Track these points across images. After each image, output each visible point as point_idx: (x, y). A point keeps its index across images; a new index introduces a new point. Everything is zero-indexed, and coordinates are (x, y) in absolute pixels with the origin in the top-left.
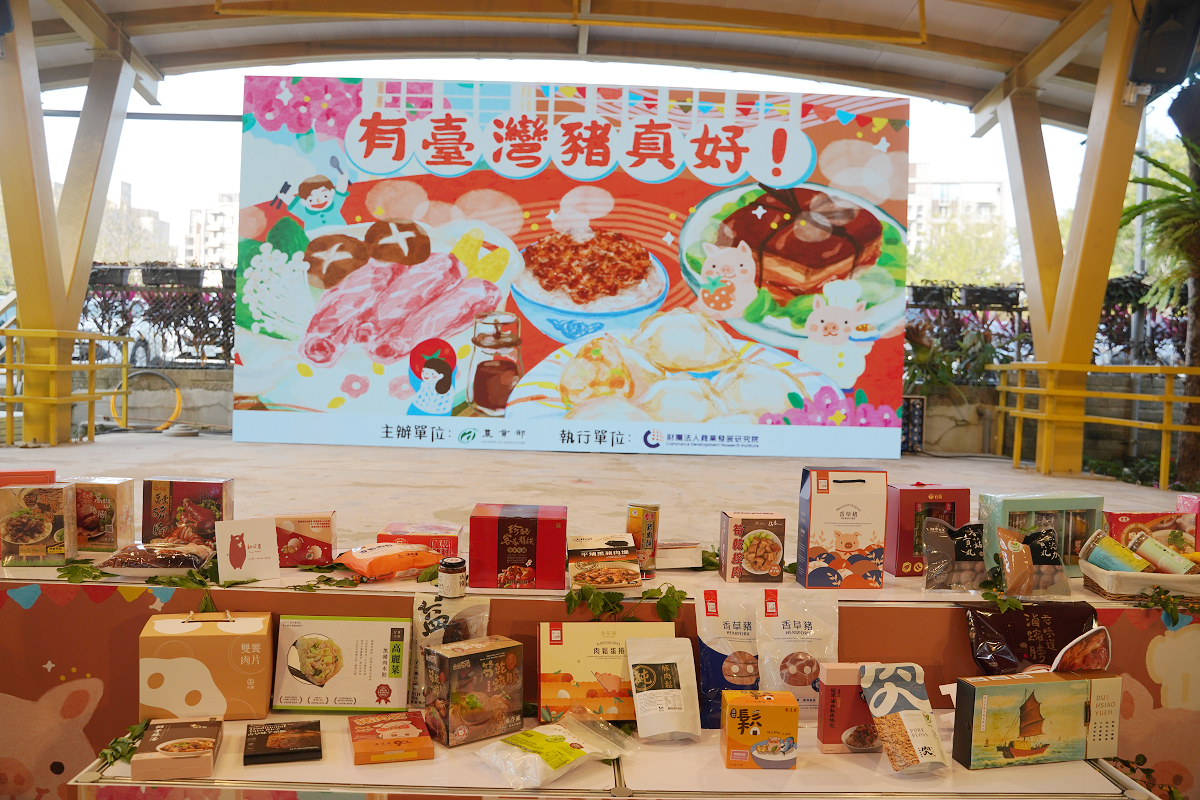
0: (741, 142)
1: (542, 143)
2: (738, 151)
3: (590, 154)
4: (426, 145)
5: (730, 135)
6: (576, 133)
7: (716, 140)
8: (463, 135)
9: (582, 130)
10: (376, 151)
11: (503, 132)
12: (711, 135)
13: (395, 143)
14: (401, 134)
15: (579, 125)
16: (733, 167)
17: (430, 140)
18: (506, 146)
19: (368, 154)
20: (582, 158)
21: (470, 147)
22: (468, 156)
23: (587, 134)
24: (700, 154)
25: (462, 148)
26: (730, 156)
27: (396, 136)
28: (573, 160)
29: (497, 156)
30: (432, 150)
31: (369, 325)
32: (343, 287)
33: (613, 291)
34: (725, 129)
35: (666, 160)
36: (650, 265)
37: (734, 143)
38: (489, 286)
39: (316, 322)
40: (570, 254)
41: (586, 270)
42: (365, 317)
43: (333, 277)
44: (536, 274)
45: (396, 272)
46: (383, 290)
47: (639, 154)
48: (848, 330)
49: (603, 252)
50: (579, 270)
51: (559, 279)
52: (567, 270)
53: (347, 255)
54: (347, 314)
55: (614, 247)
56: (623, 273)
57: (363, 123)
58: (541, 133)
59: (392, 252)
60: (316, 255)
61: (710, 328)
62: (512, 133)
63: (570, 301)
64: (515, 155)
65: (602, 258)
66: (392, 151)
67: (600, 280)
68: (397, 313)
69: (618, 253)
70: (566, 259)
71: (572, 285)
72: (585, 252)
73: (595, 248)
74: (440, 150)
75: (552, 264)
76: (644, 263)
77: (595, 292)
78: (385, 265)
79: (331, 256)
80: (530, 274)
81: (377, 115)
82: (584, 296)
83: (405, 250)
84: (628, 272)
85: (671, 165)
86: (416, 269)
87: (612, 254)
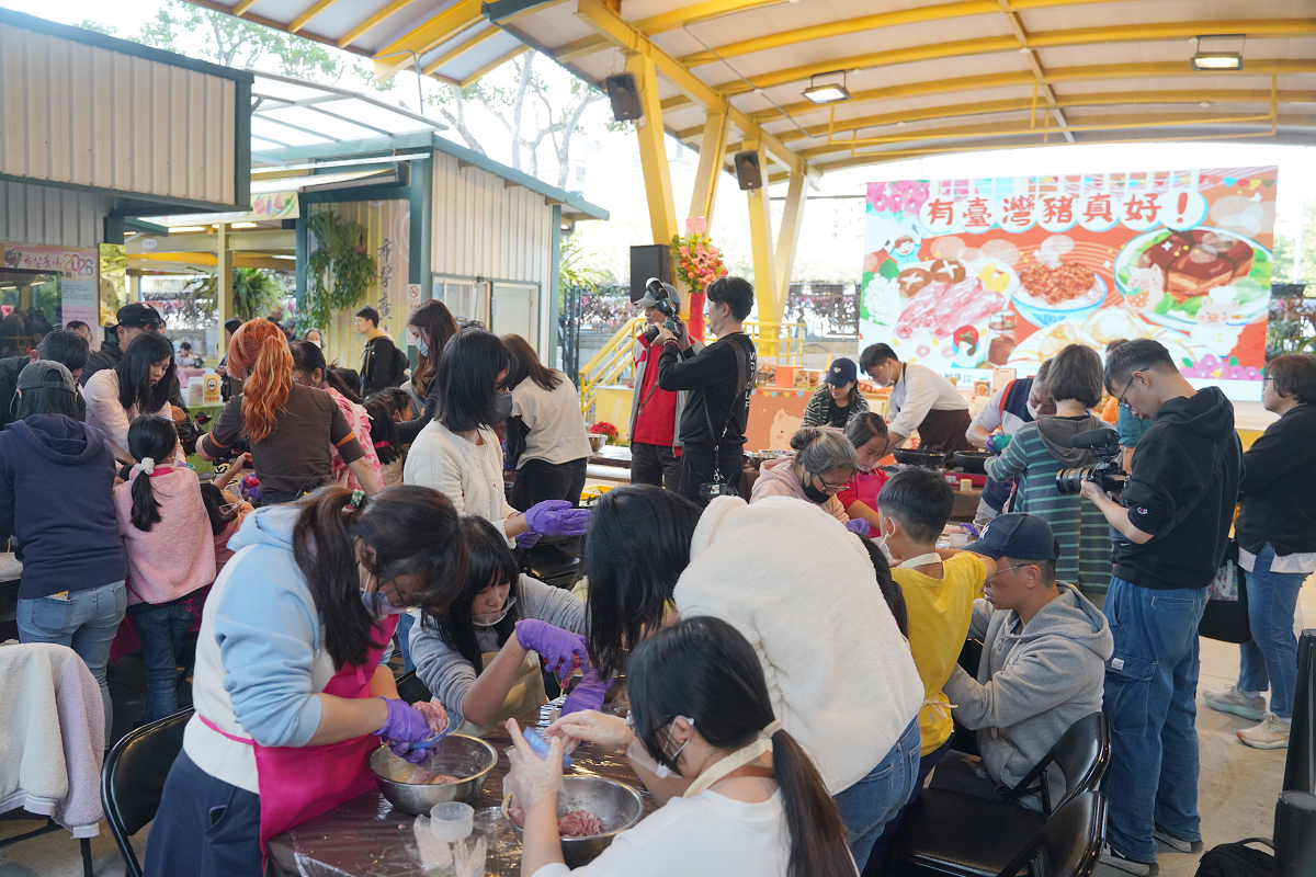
0: (1156, 203)
1: (1032, 211)
2: (1154, 209)
3: (1060, 216)
4: (965, 215)
5: (1149, 199)
6: (1052, 204)
7: (1140, 203)
8: (985, 209)
9: (1055, 202)
10: (937, 220)
11: (1009, 206)
12: (1137, 200)
13: (947, 216)
14: (951, 209)
15: (1054, 199)
16: (1151, 219)
17: (967, 212)
18: (1011, 214)
19: (932, 222)
20: (1055, 218)
21: (990, 215)
22: (988, 220)
23: (1058, 204)
24: (1129, 212)
25: (985, 216)
26: (1149, 212)
27: (948, 211)
28: (1050, 220)
29: (1005, 220)
30: (968, 218)
31: (931, 317)
32: (918, 297)
33: (1072, 296)
34: (1147, 195)
35: (1107, 217)
36: (1095, 281)
37: (1152, 204)
38: (999, 295)
39: (903, 317)
40: (1046, 275)
41: (1056, 285)
42: (928, 313)
43: (913, 291)
44: (1026, 287)
45: (947, 288)
46: (939, 298)
47: (1090, 215)
48: (1226, 318)
49: (1066, 274)
50: (1052, 285)
51: (1039, 290)
52: (1045, 285)
53: (920, 279)
54: (920, 311)
55: (1073, 270)
56: (1078, 286)
57: (930, 205)
58: (1030, 205)
59: (945, 277)
60: (904, 279)
61: (1132, 318)
62: (1014, 206)
63: (1046, 303)
64: (1015, 219)
65: (1066, 277)
66: (946, 220)
67: (1064, 290)
68: (947, 311)
69: (1076, 274)
70: (1044, 278)
71: (1047, 293)
72: (1055, 274)
73: (1062, 272)
74: (972, 218)
75: (1036, 282)
76: (1091, 279)
77: (1061, 297)
78: (940, 284)
79: (912, 280)
80: (1022, 288)
81: (938, 200)
82: (1054, 300)
83: (952, 275)
84: (1081, 285)
85: (1110, 220)
86: (957, 286)
87: (1072, 275)
